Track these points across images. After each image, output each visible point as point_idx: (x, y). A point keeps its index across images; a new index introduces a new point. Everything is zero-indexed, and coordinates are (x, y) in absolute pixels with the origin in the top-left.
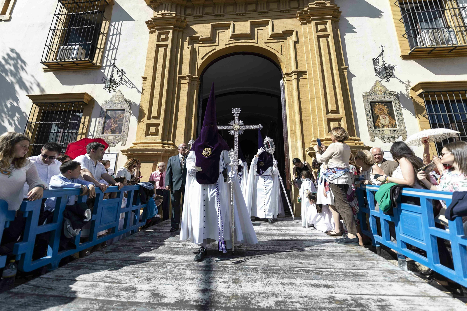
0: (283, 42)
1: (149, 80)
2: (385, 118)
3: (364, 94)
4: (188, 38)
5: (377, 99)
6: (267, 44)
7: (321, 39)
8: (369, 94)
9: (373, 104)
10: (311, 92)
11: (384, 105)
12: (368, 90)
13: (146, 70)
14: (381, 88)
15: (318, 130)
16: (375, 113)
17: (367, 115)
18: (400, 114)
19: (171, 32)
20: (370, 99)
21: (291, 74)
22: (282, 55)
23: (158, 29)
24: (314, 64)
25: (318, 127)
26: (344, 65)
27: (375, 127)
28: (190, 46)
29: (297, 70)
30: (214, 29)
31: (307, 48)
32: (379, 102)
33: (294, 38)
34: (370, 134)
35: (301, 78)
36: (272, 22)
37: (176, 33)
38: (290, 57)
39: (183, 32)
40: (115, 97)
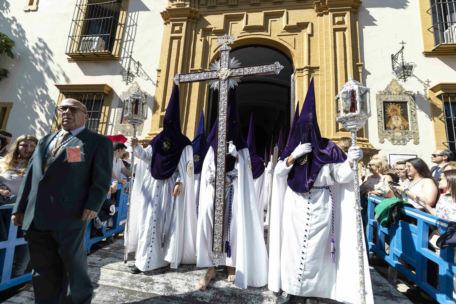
0: (297, 34)
1: (163, 73)
2: (398, 119)
3: (378, 93)
4: (201, 30)
5: (391, 99)
6: (280, 37)
7: (337, 33)
8: (383, 93)
9: (386, 104)
10: (322, 89)
11: (398, 106)
12: (383, 89)
13: (160, 63)
14: (397, 87)
15: (326, 129)
16: (387, 114)
17: (379, 115)
18: (414, 116)
19: (185, 23)
20: (384, 99)
21: (302, 69)
22: (295, 49)
23: (172, 21)
24: (328, 60)
25: (326, 126)
26: (360, 61)
27: (386, 128)
28: (203, 38)
29: (309, 66)
30: (228, 20)
31: (321, 42)
32: (393, 102)
33: (308, 30)
34: (379, 135)
35: (313, 74)
36: (287, 13)
37: (190, 24)
38: (303, 52)
39: (197, 24)
40: (132, 88)
